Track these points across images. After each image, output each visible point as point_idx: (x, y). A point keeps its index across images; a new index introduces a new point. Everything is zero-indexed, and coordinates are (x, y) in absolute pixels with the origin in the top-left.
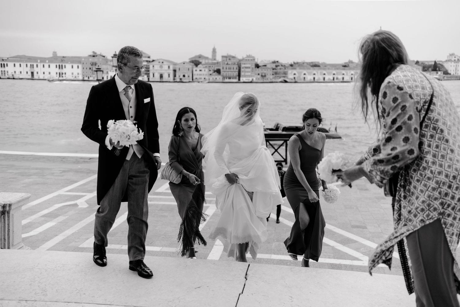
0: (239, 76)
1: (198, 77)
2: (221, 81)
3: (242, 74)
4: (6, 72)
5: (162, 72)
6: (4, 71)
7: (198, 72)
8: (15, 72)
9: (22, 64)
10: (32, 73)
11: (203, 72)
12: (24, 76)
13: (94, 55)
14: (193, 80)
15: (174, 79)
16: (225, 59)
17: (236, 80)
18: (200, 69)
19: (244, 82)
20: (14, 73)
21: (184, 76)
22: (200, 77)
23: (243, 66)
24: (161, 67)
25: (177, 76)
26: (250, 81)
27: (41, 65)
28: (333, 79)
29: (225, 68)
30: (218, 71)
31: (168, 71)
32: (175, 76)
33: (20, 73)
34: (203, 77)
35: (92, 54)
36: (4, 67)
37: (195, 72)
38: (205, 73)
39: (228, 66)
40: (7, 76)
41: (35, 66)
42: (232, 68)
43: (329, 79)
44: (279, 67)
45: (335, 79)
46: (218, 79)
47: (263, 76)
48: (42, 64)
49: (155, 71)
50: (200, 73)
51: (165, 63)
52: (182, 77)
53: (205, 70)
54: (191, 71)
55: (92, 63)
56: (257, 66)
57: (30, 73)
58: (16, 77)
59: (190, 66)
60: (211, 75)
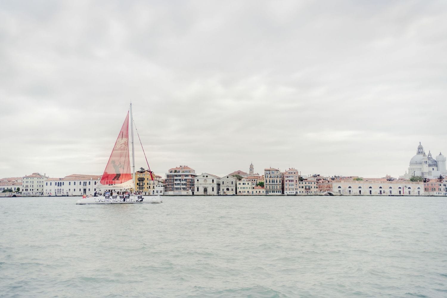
0: (283, 189)
1: (241, 190)
2: (264, 193)
3: (285, 187)
4: (62, 190)
5: (206, 186)
6: (60, 189)
7: (242, 186)
8: (70, 189)
9: (76, 182)
10: (85, 190)
11: (246, 186)
12: (78, 193)
13: (142, 171)
14: (236, 193)
15: (218, 193)
16: (268, 172)
17: (280, 194)
18: (244, 182)
19: (288, 195)
20: (68, 191)
21: (228, 189)
22: (244, 190)
23: (286, 179)
24: (205, 180)
25: (221, 189)
26: (294, 194)
27: (92, 182)
28: (379, 192)
29: (268, 182)
30: (262, 185)
31: (212, 185)
32: (219, 189)
33: (74, 190)
34: (246, 190)
35: (140, 170)
36: (61, 185)
37: (238, 186)
38: (248, 186)
39: (271, 179)
40: (62, 194)
41: (88, 183)
42: (275, 182)
43: (376, 192)
44: (320, 181)
45: (382, 192)
46: (261, 192)
47: (308, 189)
48: (94, 181)
49: (199, 185)
50: (244, 186)
51: (209, 177)
52: (225, 190)
53: (248, 184)
54: (235, 184)
55: (140, 179)
56: (301, 179)
57: (82, 191)
58: (70, 194)
59: (234, 180)
60: (253, 188)
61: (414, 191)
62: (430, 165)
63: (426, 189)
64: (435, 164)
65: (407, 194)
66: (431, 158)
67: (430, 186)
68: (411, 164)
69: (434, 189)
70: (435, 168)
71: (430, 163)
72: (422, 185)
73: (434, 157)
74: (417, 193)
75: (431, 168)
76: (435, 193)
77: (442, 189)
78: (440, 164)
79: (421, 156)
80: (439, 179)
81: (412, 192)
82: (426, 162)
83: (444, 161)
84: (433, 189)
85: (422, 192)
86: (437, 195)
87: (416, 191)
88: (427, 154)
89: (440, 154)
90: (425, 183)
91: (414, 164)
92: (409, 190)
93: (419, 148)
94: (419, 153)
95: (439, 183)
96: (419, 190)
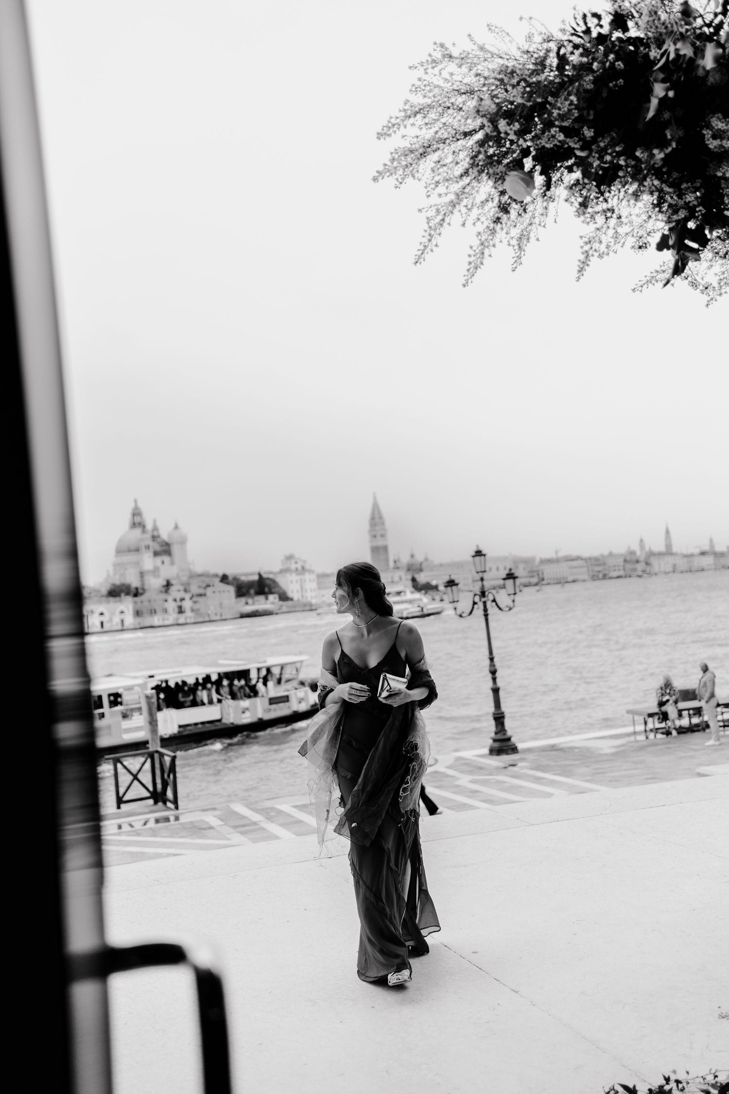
61: (111, 620)
62: (156, 554)
63: (138, 613)
64: (165, 550)
65: (97, 627)
66: (159, 536)
67: (146, 604)
68: (119, 551)
69: (153, 611)
70: (166, 559)
71: (158, 548)
72: (127, 604)
73: (164, 535)
74: (117, 624)
75: (159, 560)
76: (156, 620)
77: (170, 610)
78: (175, 549)
79: (138, 531)
80: (164, 586)
81: (108, 622)
82: (148, 547)
83: (183, 542)
84: (151, 611)
85: (130, 620)
86: (160, 623)
87: (117, 619)
88: (149, 526)
89: (176, 527)
90: (136, 599)
91: (125, 552)
92: (102, 618)
93: (134, 515)
94: (134, 525)
95: (164, 596)
96: (122, 616)
